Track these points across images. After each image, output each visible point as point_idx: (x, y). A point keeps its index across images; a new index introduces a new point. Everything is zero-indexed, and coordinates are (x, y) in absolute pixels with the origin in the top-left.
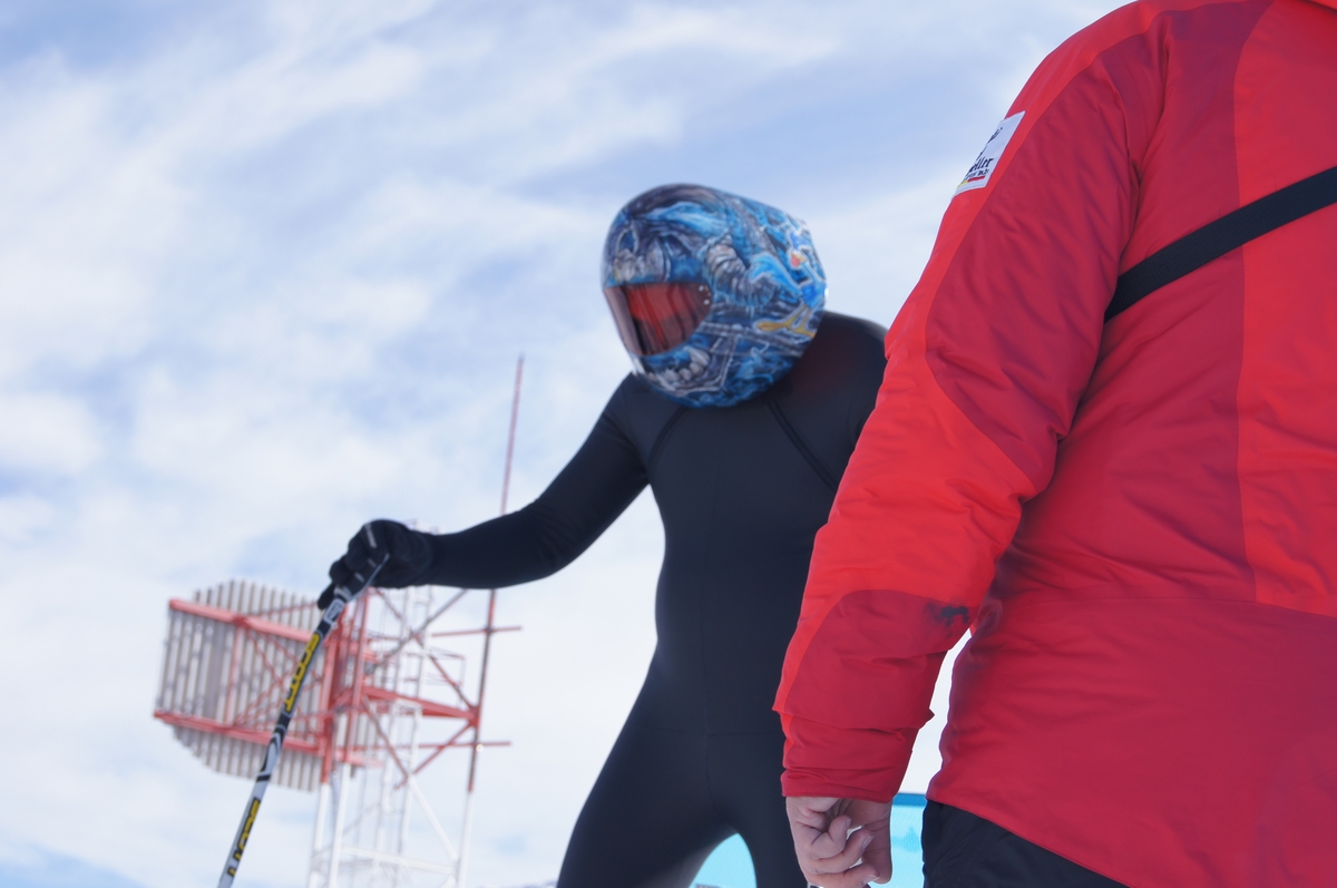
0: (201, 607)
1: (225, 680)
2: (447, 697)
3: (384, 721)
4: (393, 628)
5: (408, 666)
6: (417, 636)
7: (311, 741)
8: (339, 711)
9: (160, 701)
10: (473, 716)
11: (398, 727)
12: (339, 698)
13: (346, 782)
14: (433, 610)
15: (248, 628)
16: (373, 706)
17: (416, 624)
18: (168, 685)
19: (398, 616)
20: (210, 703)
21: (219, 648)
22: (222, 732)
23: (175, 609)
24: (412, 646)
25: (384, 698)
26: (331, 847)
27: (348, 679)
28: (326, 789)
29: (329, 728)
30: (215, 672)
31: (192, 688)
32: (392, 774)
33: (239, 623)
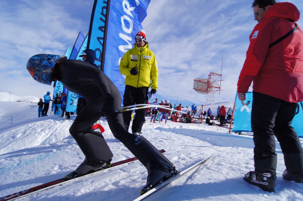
0: (196, 80)
1: (199, 86)
2: (217, 86)
3: (212, 88)
4: (212, 81)
5: (214, 84)
6: (214, 81)
7: (206, 90)
8: (208, 88)
9: (194, 88)
10: (220, 88)
11: (213, 89)
12: (208, 87)
13: (209, 94)
14: (216, 79)
15: (201, 81)
16: (211, 87)
17: (214, 80)
18: (194, 86)
19: (213, 80)
20: (198, 88)
21: (198, 83)
22: (199, 90)
23: (195, 80)
24: (214, 82)
25: (212, 87)
26: (208, 99)
27: (209, 85)
28: (207, 94)
29: (207, 89)
30: (198, 85)
31: (196, 86)
32: (213, 93)
33: (200, 81)
